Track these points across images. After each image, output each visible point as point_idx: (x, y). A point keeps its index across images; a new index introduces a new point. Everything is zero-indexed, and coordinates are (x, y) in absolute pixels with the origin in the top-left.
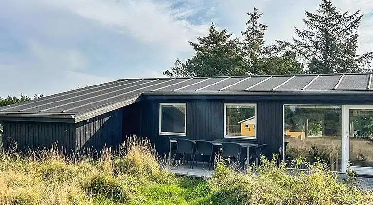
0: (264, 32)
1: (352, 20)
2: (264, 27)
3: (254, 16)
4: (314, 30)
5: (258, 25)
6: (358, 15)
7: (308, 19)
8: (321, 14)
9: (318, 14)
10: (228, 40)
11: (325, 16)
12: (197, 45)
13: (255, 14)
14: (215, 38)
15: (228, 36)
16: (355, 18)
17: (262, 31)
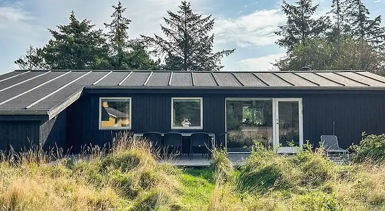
0: (128, 25)
1: (206, 23)
2: (128, 21)
3: (119, 10)
4: (174, 29)
5: (122, 19)
6: (211, 19)
7: (169, 17)
8: (180, 15)
9: (178, 14)
10: (91, 30)
11: (183, 16)
12: (57, 33)
13: (120, 8)
14: (77, 28)
15: (90, 27)
16: (209, 21)
17: (126, 25)
